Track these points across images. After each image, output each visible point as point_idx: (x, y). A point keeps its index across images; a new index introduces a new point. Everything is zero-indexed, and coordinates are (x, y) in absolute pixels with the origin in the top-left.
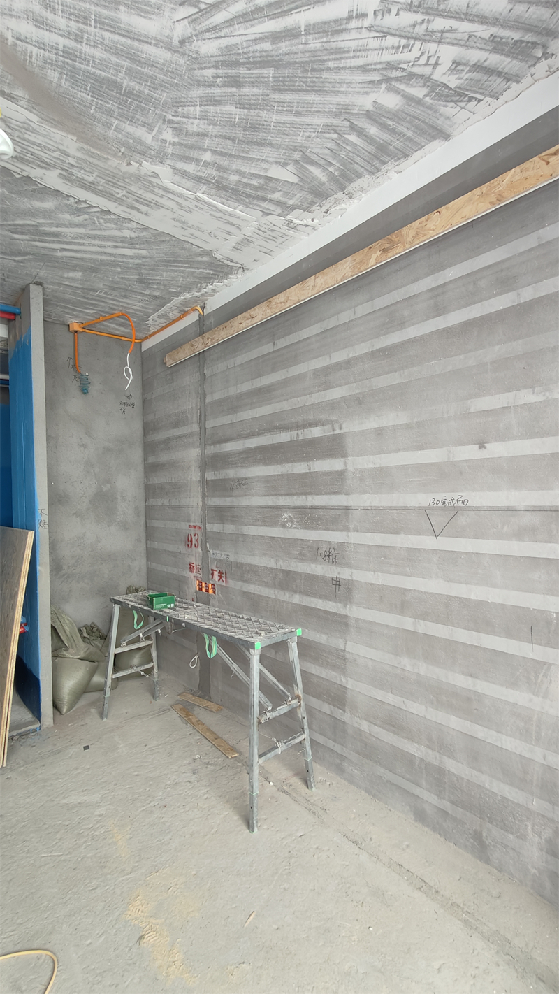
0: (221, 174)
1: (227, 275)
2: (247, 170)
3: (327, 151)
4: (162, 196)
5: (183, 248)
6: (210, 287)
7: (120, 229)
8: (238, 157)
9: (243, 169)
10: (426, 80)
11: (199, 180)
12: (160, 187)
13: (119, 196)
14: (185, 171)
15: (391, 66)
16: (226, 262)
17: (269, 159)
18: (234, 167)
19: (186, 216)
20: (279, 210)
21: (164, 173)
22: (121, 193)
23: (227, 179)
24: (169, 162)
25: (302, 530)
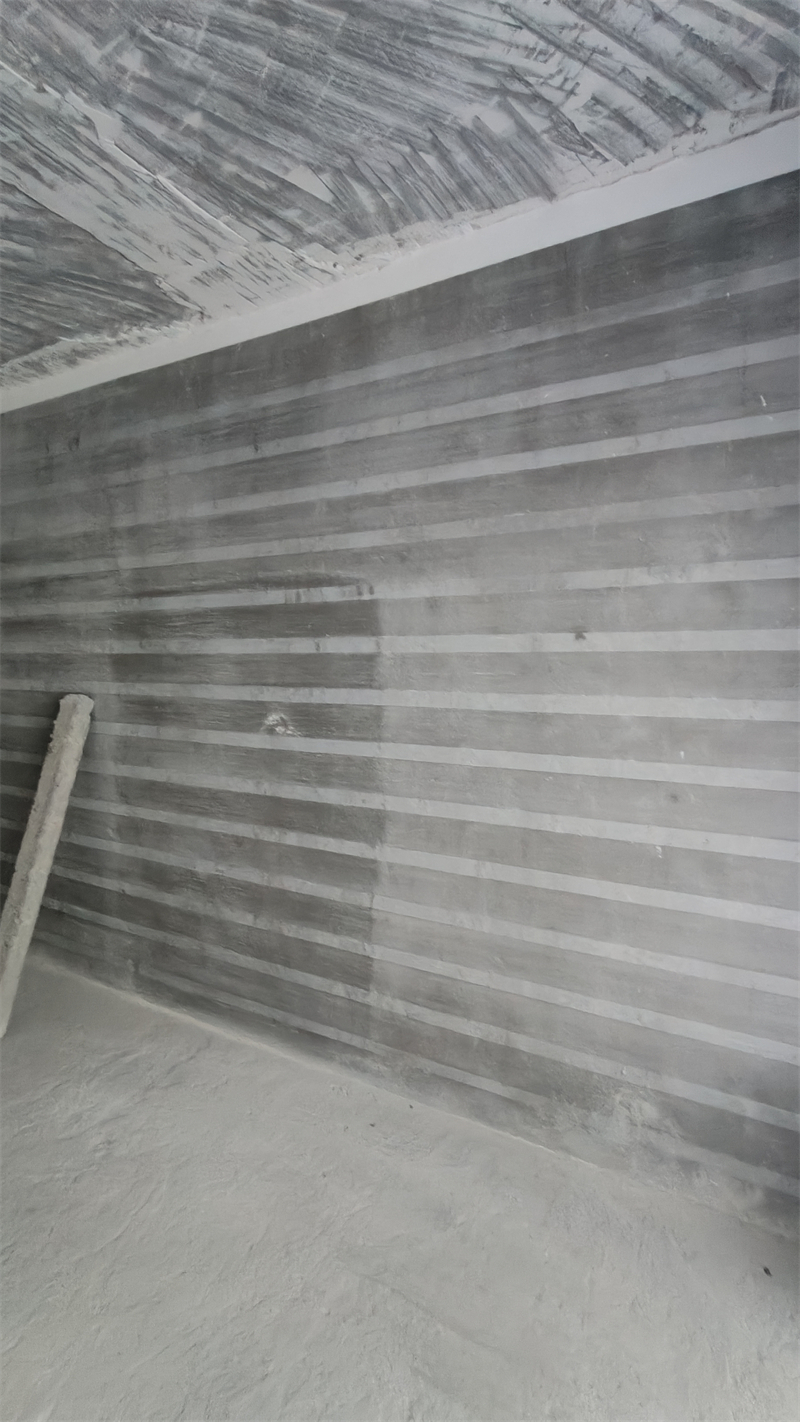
0: (210, 156)
2: (254, 160)
3: (388, 169)
4: (91, 163)
8: (247, 136)
9: (249, 157)
10: (552, 110)
11: (167, 153)
12: (91, 146)
14: (147, 133)
16: (175, 297)
17: (297, 155)
18: (235, 150)
19: (127, 209)
21: (107, 126)
24: (120, 108)
25: (303, 739)
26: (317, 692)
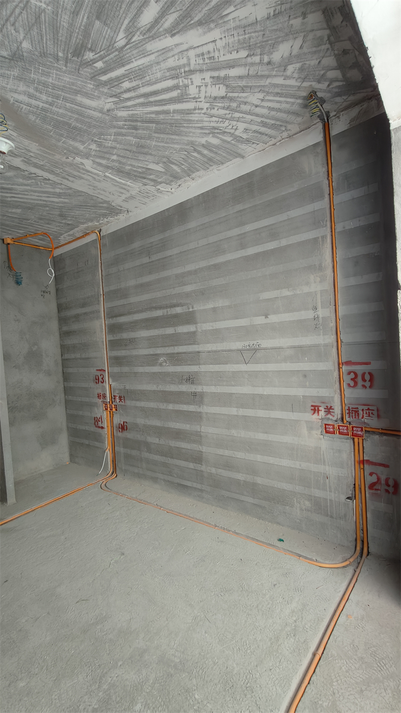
0: (121, 165)
1: (117, 214)
2: (136, 165)
3: (181, 159)
4: (84, 174)
5: (93, 199)
6: (106, 220)
7: (54, 188)
9: (134, 164)
10: (232, 135)
11: (108, 167)
12: (83, 169)
13: (57, 172)
14: (100, 163)
15: (214, 128)
16: (117, 207)
17: (149, 160)
18: (129, 163)
19: (97, 184)
20: (152, 183)
21: (88, 164)
22: (58, 171)
23: (124, 168)
24: (91, 158)
25: (172, 367)
26: (176, 348)
